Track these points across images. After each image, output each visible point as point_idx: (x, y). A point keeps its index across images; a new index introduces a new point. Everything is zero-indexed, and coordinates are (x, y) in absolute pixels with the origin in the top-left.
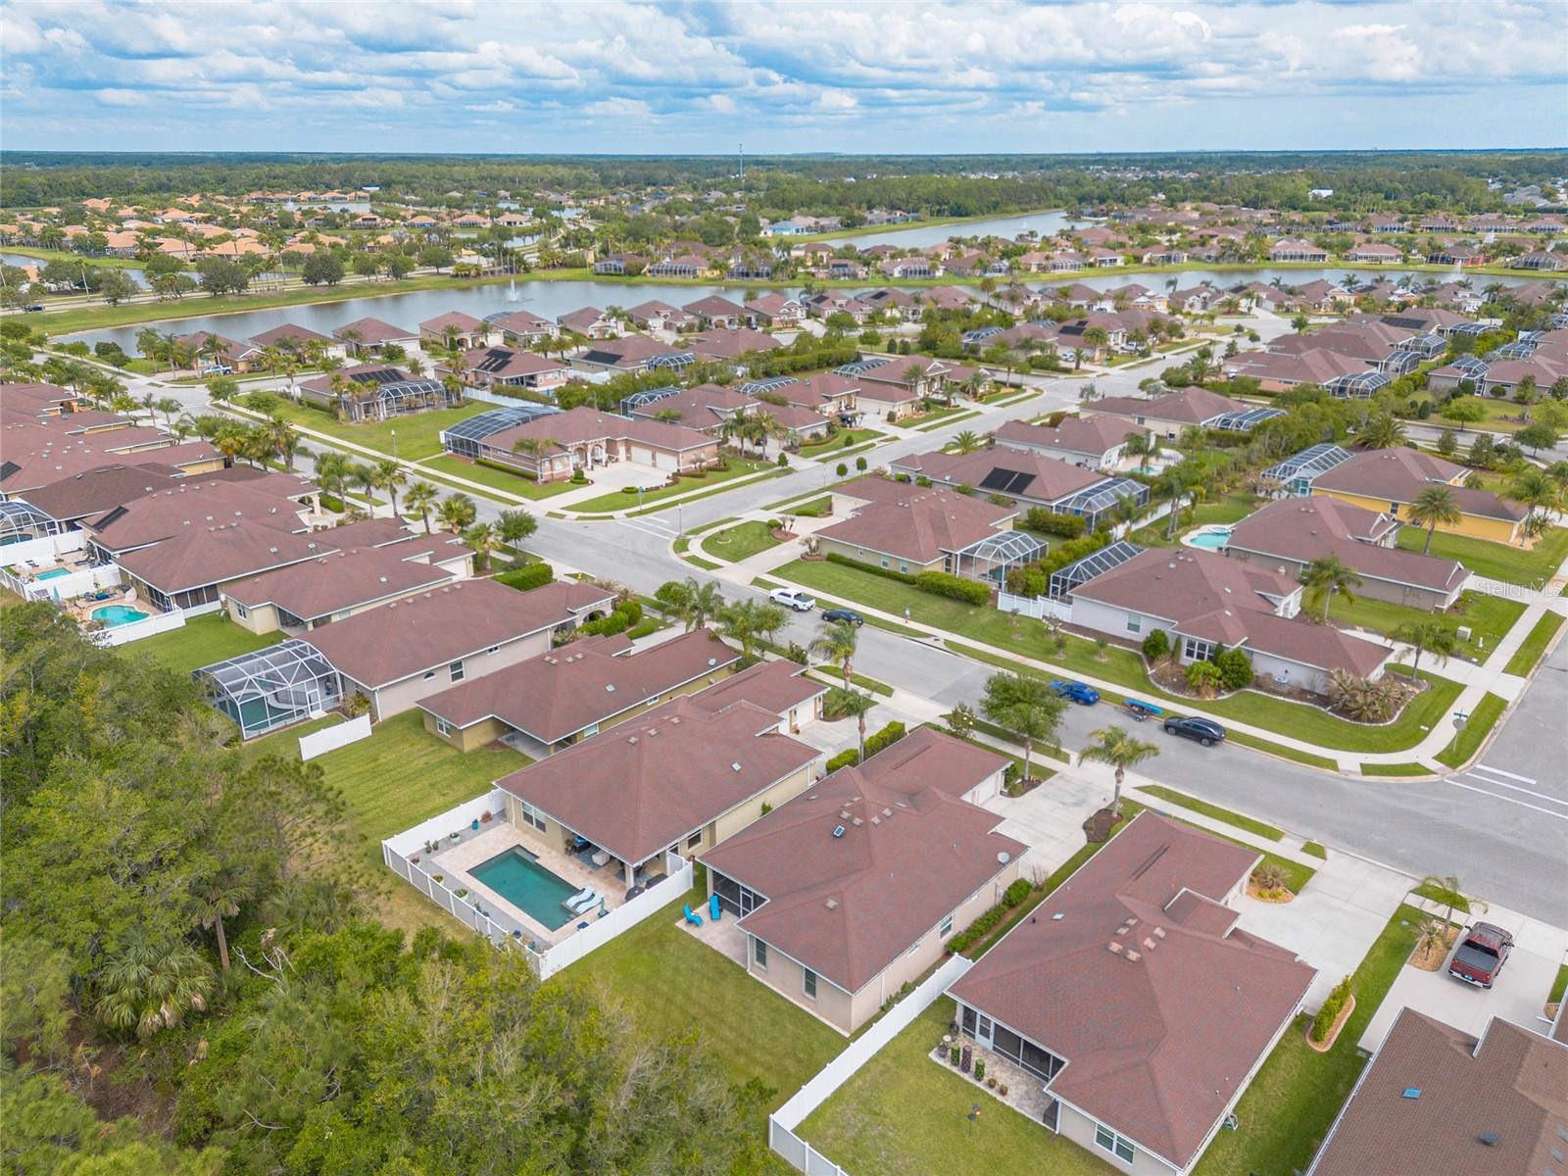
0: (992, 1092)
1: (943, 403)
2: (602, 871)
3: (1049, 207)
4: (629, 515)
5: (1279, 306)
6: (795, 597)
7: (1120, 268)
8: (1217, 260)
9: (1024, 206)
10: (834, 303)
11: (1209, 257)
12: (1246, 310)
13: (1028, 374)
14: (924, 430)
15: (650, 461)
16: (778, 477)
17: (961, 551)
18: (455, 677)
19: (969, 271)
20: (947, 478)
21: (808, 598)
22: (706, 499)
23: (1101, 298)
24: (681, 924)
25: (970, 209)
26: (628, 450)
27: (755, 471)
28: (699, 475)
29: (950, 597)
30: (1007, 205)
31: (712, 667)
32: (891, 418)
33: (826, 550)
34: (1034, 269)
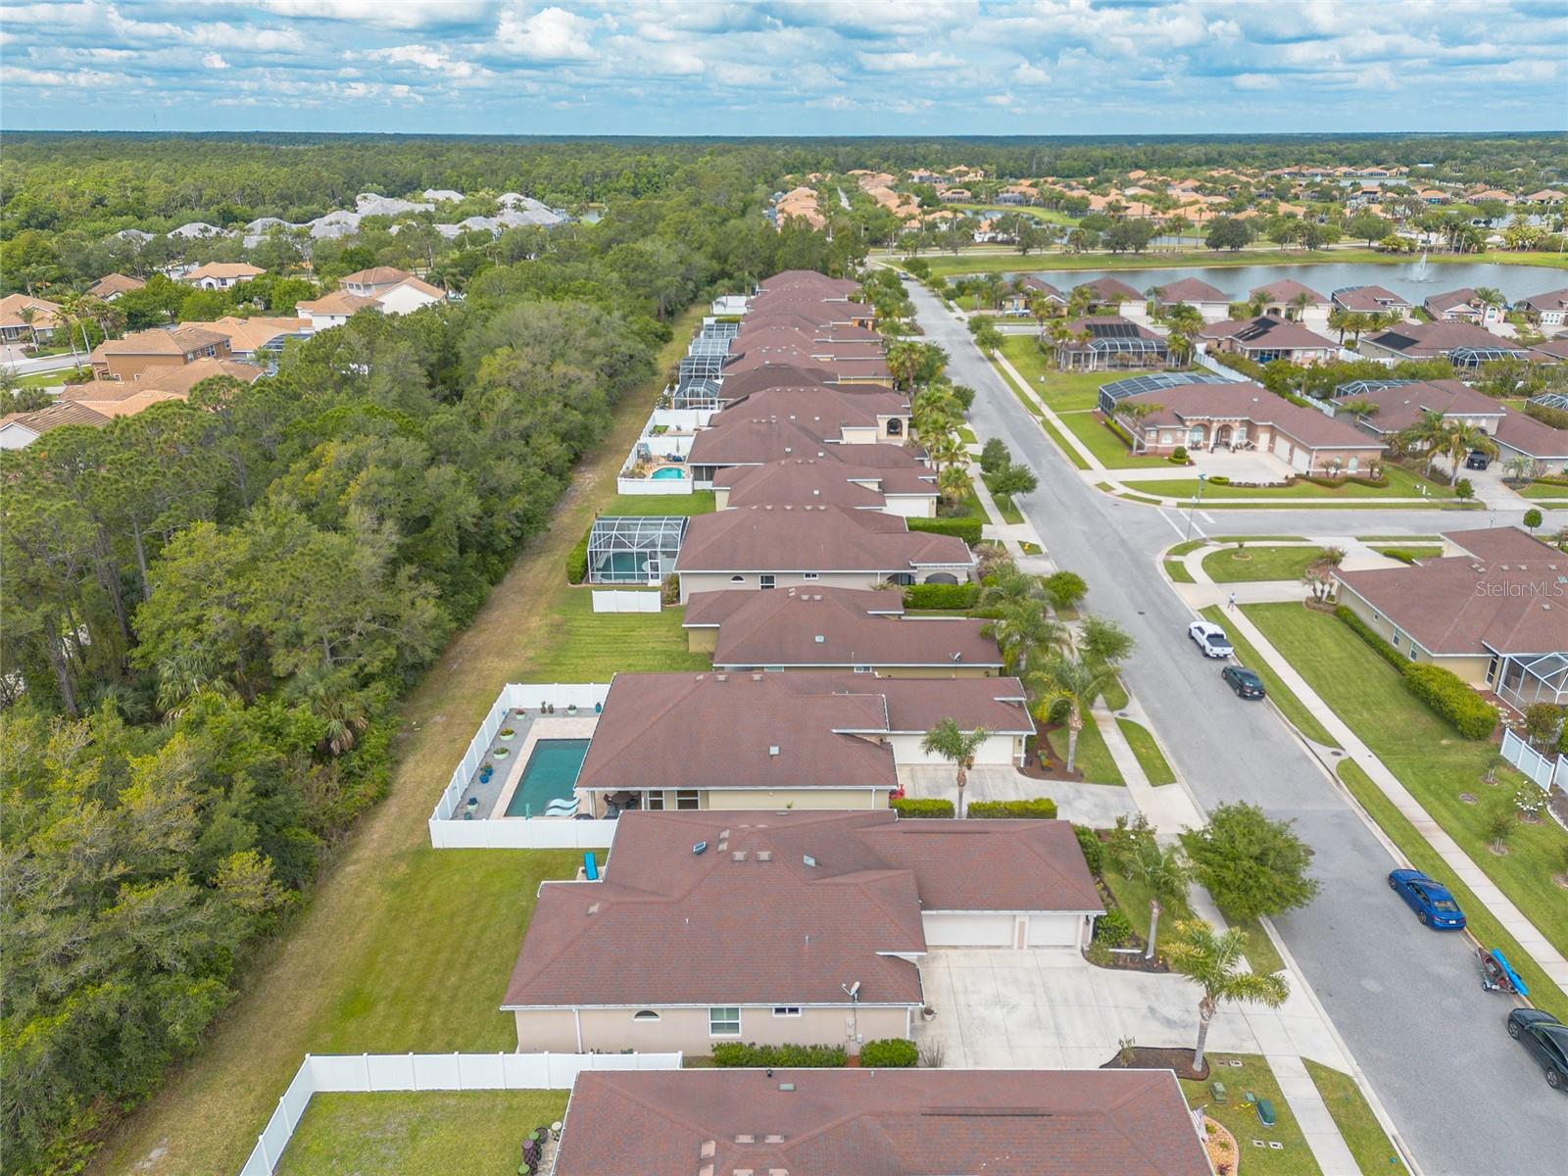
4: (1181, 505)
6: (1210, 637)
15: (1287, 457)
16: (1444, 509)
17: (1512, 655)
21: (1222, 643)
26: (1272, 440)
28: (1328, 483)
29: (1434, 712)
31: (953, 662)
33: (1343, 602)
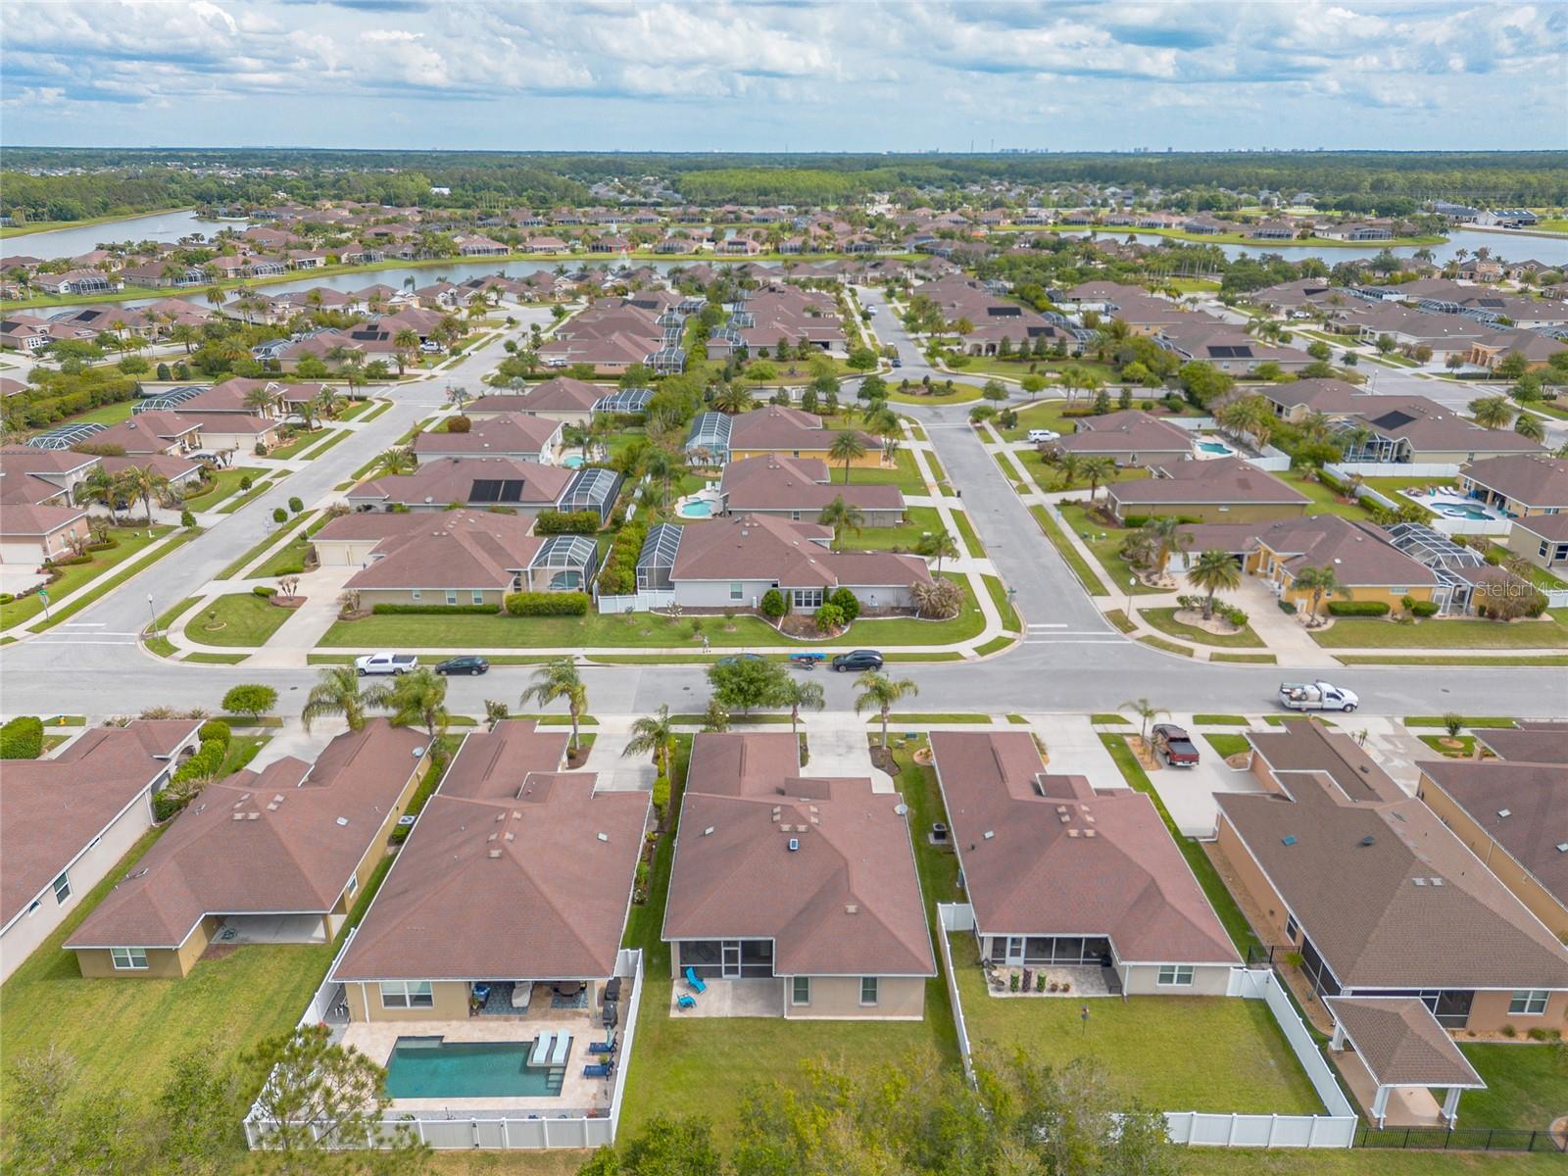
0: (1058, 994)
1: (305, 426)
2: (532, 1011)
3: (166, 207)
4: (36, 630)
5: (522, 297)
6: (394, 660)
7: (321, 269)
8: (414, 256)
9: (139, 207)
10: (32, 329)
11: (406, 255)
12: (493, 303)
13: (365, 385)
14: (310, 457)
16: (197, 539)
17: (530, 566)
18: (63, 894)
19: (157, 282)
20: (429, 500)
21: (408, 659)
22: (123, 585)
23: (356, 301)
24: (674, 1014)
25: (75, 212)
27: (153, 541)
28: (83, 556)
29: (548, 615)
30: (118, 206)
32: (260, 451)
33: (368, 604)
34: (231, 275)
